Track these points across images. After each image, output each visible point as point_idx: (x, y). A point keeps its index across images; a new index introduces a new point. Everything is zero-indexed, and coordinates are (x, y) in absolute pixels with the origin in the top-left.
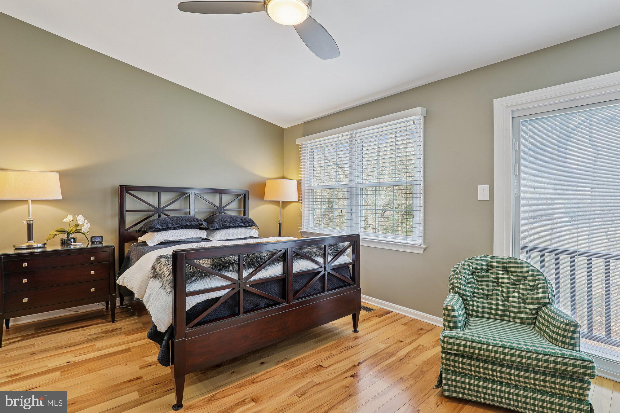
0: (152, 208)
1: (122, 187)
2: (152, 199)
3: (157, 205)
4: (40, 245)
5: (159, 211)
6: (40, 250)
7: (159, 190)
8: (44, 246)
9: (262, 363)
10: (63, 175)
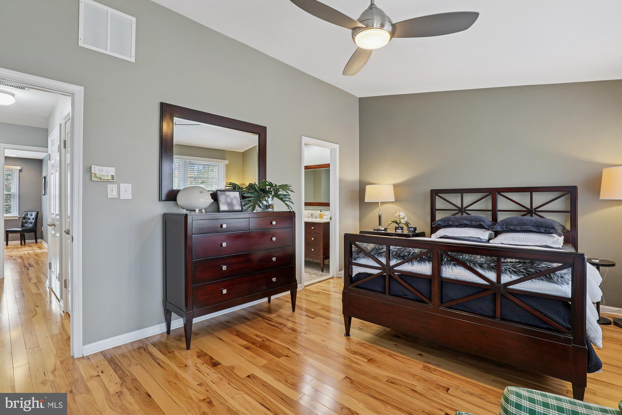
0: (455, 208)
1: (432, 191)
2: (456, 200)
3: (460, 206)
4: (383, 229)
5: (462, 210)
6: (383, 232)
7: (462, 192)
8: (385, 230)
9: (420, 355)
10: (395, 186)
